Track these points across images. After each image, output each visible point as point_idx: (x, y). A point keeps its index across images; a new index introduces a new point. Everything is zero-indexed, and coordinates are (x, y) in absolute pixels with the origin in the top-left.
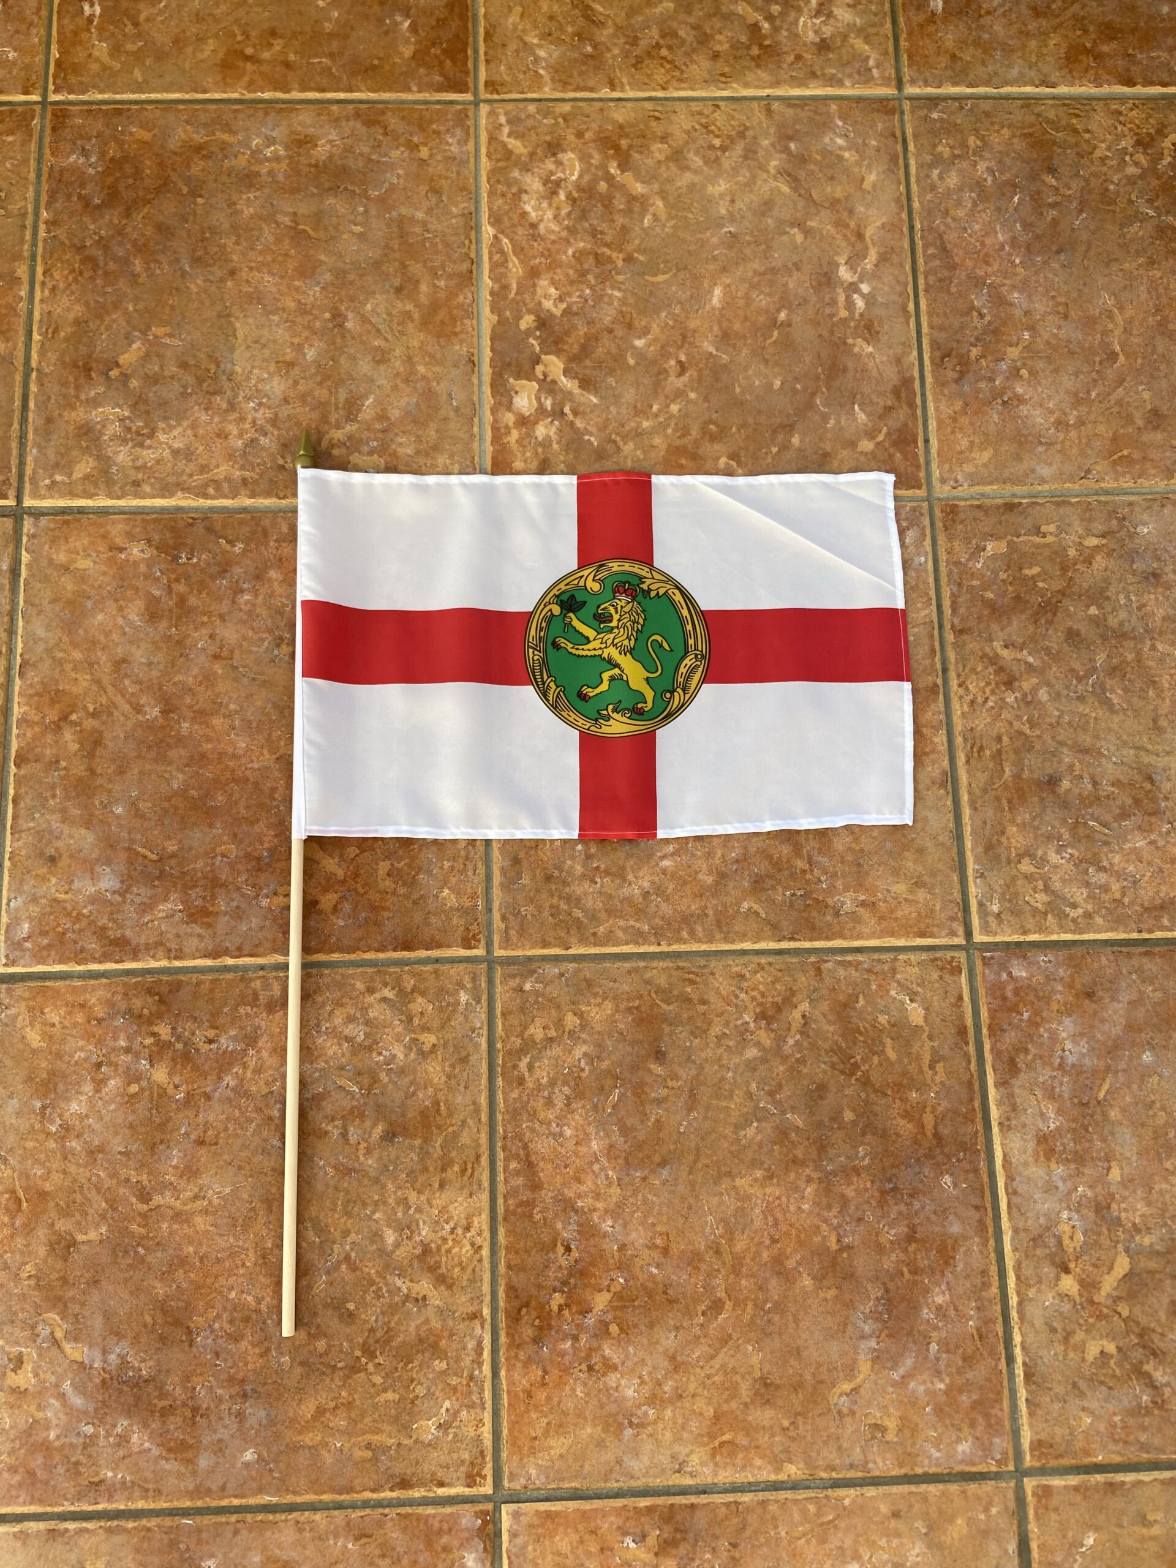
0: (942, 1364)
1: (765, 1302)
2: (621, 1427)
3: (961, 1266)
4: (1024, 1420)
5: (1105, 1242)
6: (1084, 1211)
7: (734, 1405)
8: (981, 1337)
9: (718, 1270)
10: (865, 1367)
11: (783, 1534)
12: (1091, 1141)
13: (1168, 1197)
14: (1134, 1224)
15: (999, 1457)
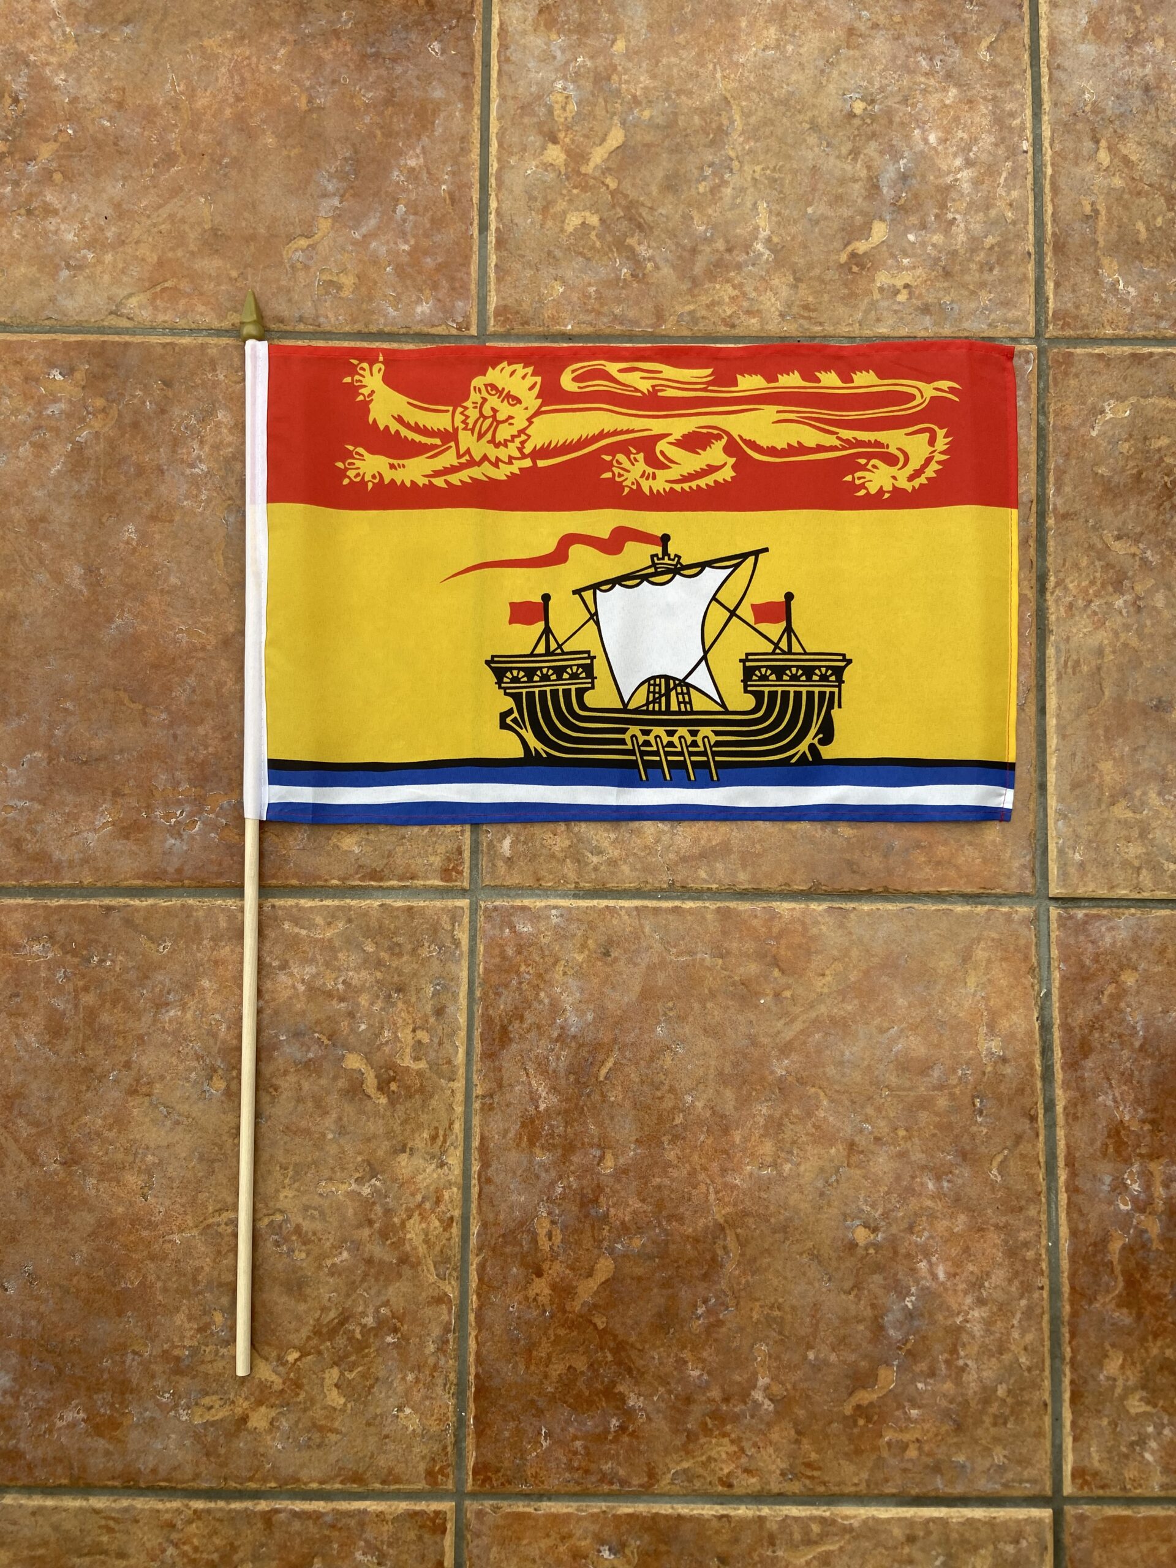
0: (408, 226)
1: (223, 156)
2: (57, 268)
3: (439, 131)
4: (492, 286)
5: (600, 112)
6: (582, 82)
7: (180, 253)
8: (453, 201)
9: (175, 125)
10: (324, 225)
11: (221, 377)
12: (597, 12)
13: (675, 71)
14: (634, 97)
15: (460, 320)
